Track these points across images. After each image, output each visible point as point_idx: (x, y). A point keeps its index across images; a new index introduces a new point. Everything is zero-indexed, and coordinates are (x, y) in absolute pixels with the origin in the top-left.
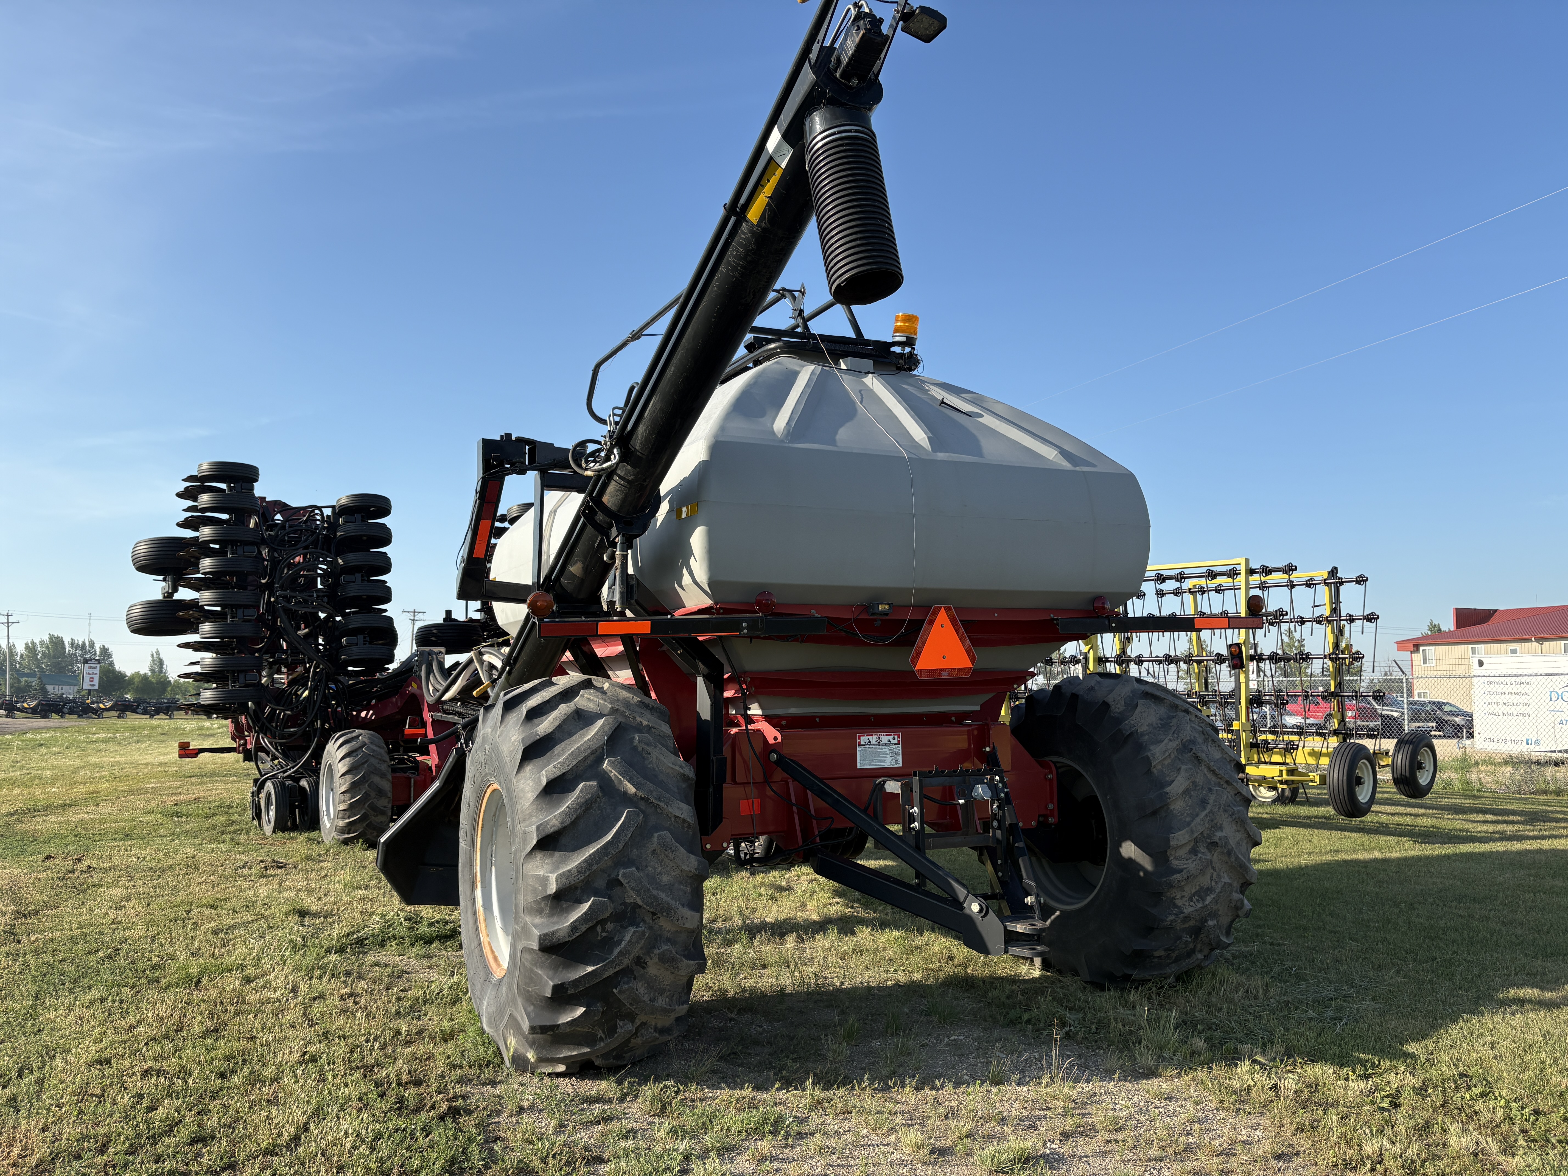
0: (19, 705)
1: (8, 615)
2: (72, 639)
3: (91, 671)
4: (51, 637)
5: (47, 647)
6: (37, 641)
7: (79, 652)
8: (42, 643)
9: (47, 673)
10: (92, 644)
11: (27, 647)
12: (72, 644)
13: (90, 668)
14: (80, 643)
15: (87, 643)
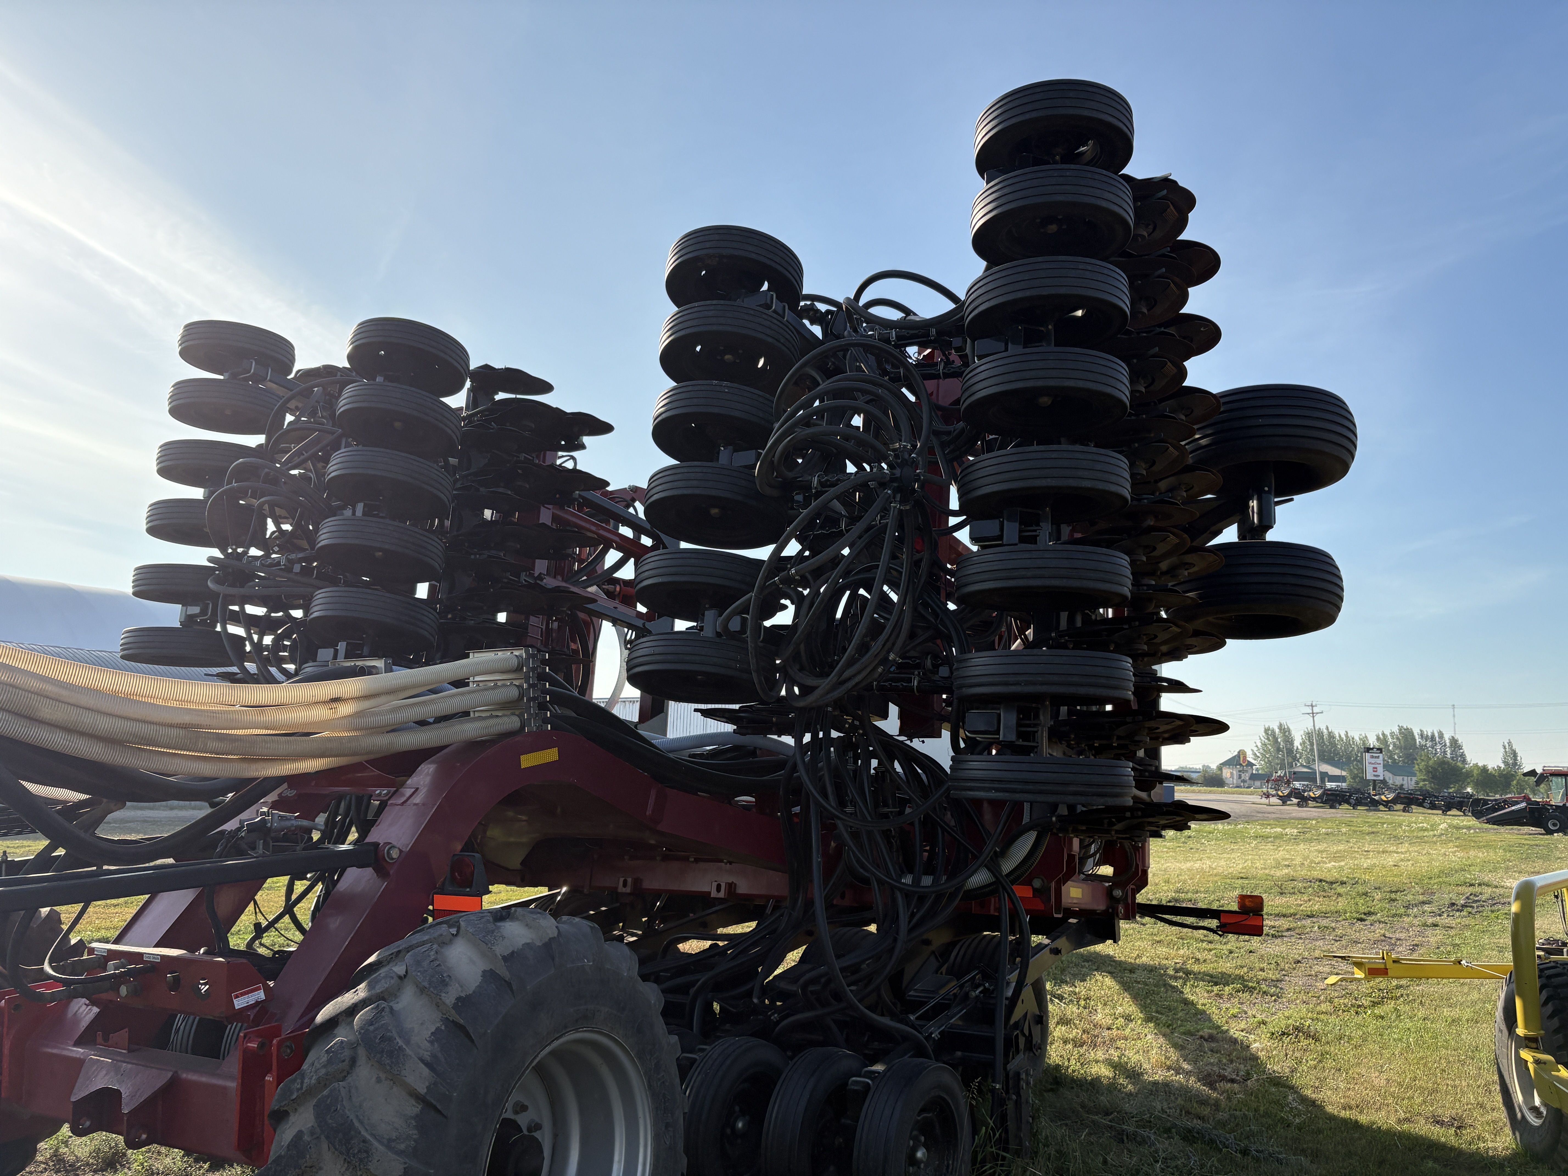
0: (1306, 794)
1: (1312, 706)
2: (1421, 731)
3: (1373, 760)
4: (1401, 728)
5: (1398, 739)
6: (1387, 733)
7: (1429, 744)
8: (1392, 734)
9: (1400, 764)
10: (1441, 735)
11: (1378, 739)
12: (1422, 735)
13: (1372, 757)
14: (1429, 734)
15: (1436, 735)
